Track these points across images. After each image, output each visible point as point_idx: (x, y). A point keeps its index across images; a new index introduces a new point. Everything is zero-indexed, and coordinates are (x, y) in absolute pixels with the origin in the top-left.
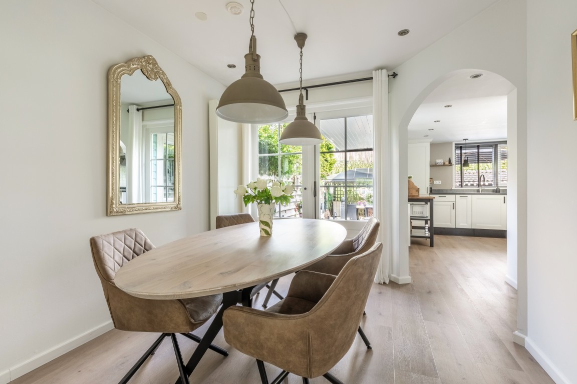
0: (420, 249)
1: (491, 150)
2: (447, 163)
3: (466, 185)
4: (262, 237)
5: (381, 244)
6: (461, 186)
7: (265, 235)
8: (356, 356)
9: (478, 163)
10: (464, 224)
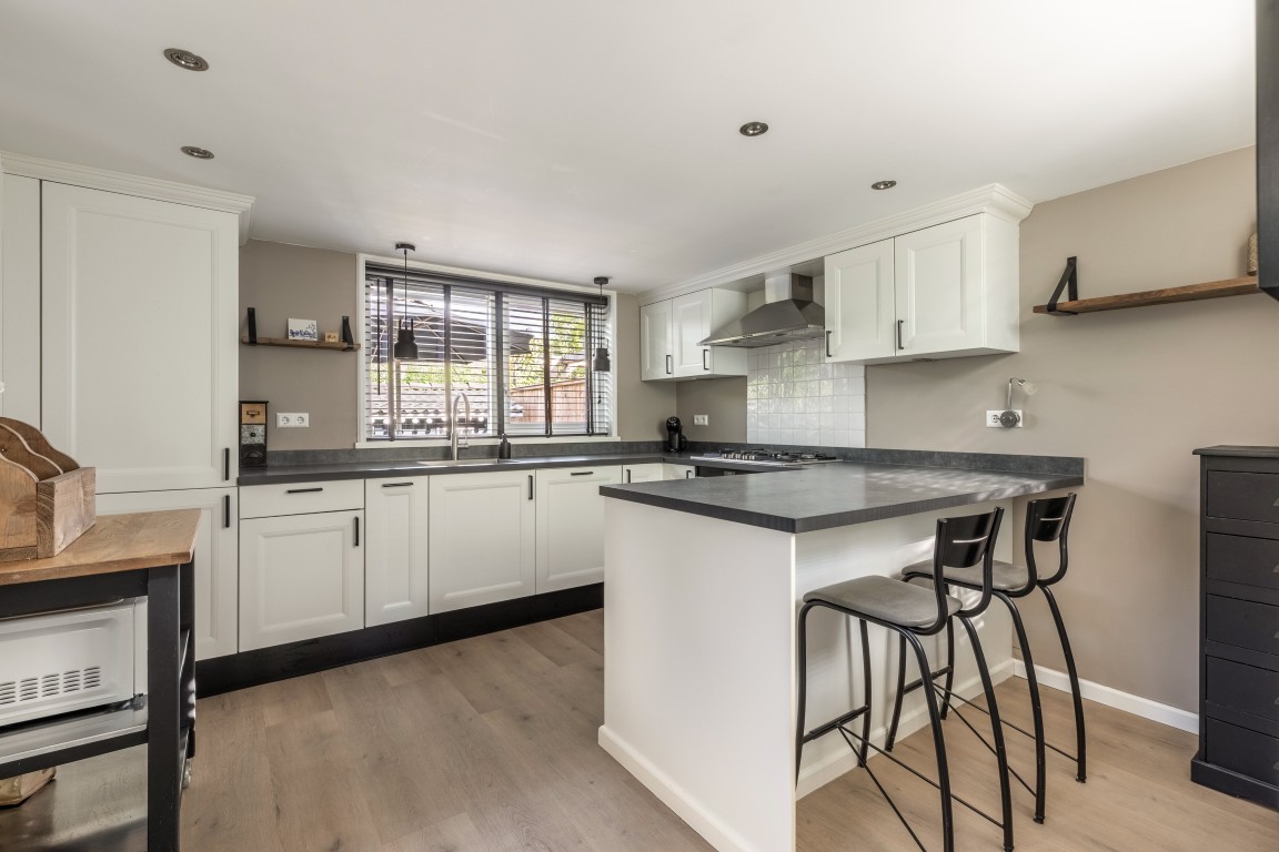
2: (334, 337)
10: (397, 604)
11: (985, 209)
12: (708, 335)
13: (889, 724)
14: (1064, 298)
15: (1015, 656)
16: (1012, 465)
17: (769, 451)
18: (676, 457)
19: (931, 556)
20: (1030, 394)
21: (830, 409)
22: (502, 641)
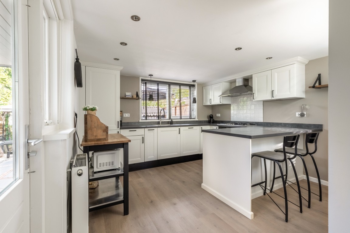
2: (135, 97)
9: (158, 100)
10: (151, 157)
11: (296, 63)
12: (221, 94)
13: (271, 187)
14: (317, 84)
15: (304, 174)
16: (303, 126)
17: (237, 123)
18: (212, 124)
19: (282, 147)
20: (308, 108)
21: (253, 112)
22: (174, 166)
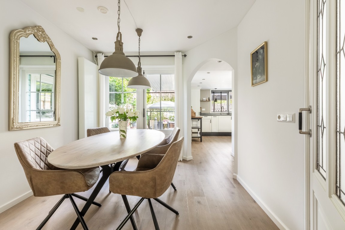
0: (196, 143)
1: (226, 94)
2: (208, 100)
3: (216, 111)
4: (121, 139)
5: (183, 137)
6: (214, 111)
7: (123, 137)
8: (170, 194)
9: (221, 100)
10: (215, 130)
